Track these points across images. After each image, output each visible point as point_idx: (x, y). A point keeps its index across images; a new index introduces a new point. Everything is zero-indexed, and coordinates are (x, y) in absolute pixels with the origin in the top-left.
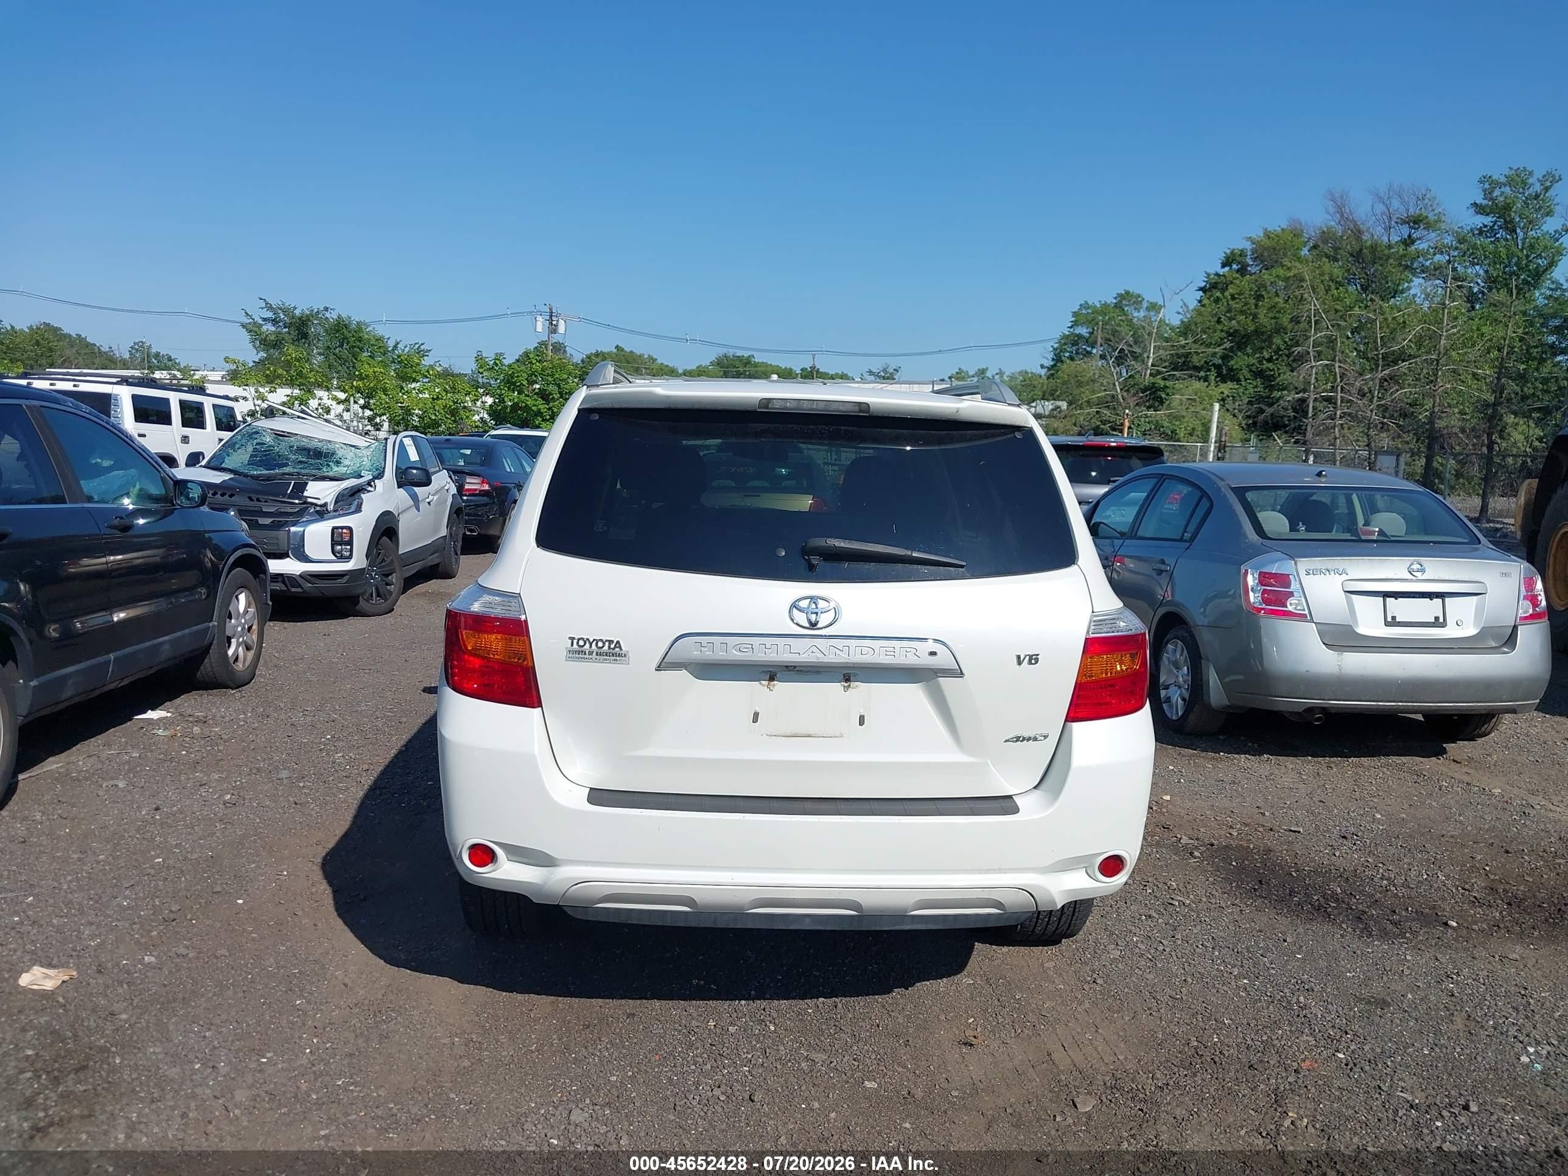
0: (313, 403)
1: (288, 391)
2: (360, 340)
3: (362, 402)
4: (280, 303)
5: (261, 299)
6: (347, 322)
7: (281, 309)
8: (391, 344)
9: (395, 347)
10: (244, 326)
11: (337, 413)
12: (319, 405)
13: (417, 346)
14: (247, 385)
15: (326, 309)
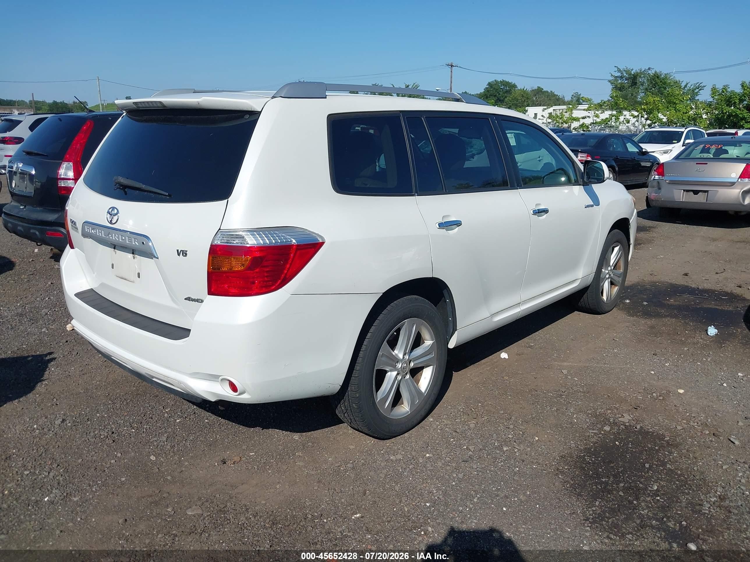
0: (622, 118)
1: (610, 112)
2: (665, 83)
3: (646, 116)
4: (625, 68)
5: (615, 67)
6: (659, 74)
7: (624, 71)
8: (683, 85)
9: (686, 86)
10: (609, 81)
11: (633, 123)
12: (624, 119)
13: (698, 84)
14: (590, 110)
15: (649, 69)
